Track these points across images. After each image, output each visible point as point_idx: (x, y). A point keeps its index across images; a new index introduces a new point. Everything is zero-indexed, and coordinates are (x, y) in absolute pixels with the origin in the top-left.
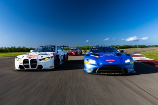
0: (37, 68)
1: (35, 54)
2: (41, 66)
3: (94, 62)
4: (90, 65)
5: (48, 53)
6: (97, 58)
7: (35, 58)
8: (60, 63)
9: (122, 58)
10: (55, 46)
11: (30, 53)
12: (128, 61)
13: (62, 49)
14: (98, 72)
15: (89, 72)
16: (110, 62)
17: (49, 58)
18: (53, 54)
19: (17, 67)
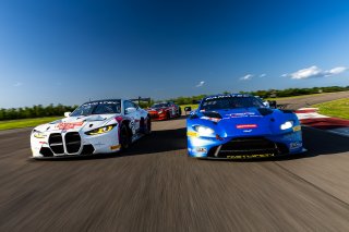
0: (82, 153)
1: (74, 120)
2: (89, 148)
3: (209, 132)
4: (200, 139)
5: (103, 116)
6: (215, 123)
7: (76, 129)
8: (134, 139)
9: (273, 120)
10: (119, 101)
11: (63, 120)
12: (287, 126)
13: (135, 106)
14: (220, 154)
15: (199, 155)
16: (247, 129)
17: (107, 127)
18: (117, 118)
19: (36, 153)
